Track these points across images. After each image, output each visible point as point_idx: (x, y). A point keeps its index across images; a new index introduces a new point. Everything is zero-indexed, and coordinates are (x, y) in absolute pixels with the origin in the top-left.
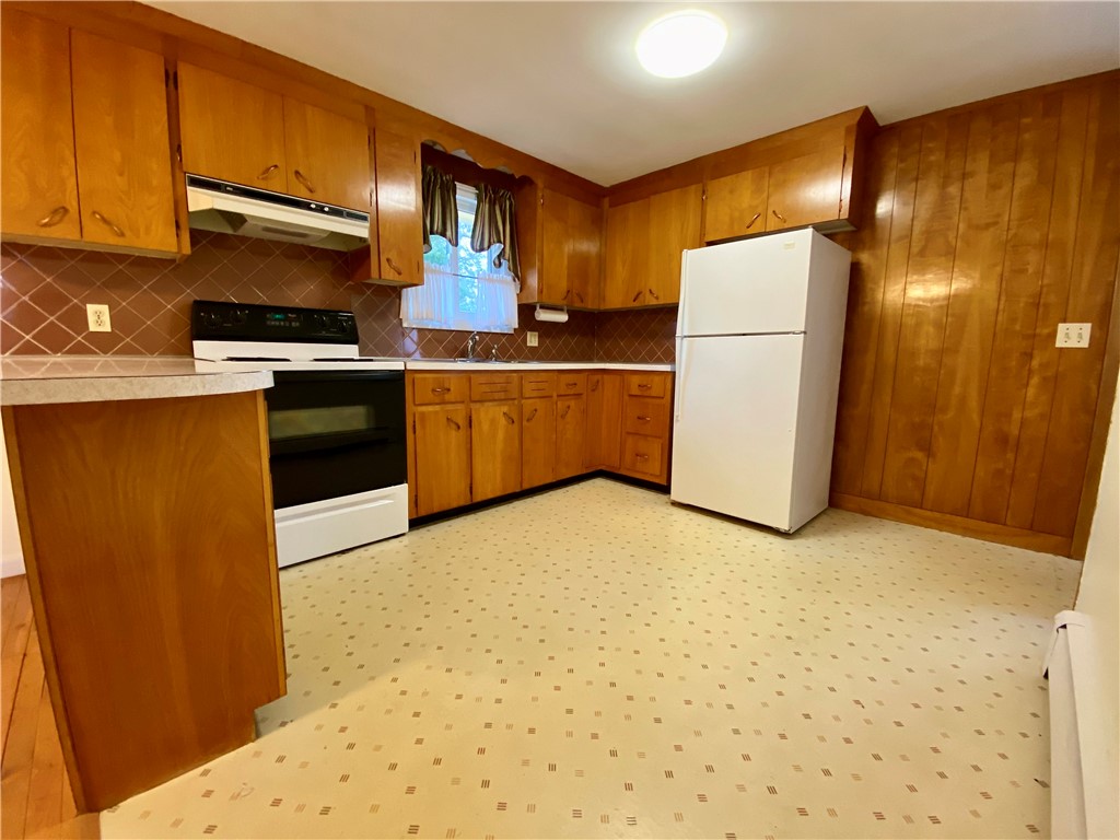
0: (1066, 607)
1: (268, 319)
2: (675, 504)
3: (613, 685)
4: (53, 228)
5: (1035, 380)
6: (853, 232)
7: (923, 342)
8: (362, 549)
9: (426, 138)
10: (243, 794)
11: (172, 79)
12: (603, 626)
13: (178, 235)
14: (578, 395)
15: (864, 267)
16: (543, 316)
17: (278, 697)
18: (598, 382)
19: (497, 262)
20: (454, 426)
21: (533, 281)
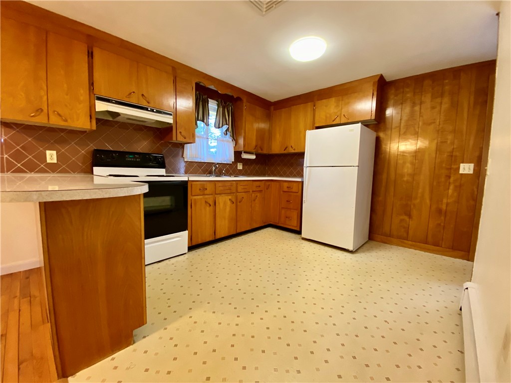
0: (468, 281)
1: (127, 158)
2: (303, 239)
3: (285, 317)
4: (36, 117)
5: (452, 187)
6: (376, 124)
7: (406, 170)
8: (167, 260)
9: (197, 81)
10: (131, 367)
11: (91, 55)
12: (278, 292)
13: (91, 122)
14: (261, 191)
15: (381, 139)
16: (245, 156)
17: (143, 325)
18: (269, 185)
19: (225, 133)
20: (208, 205)
21: (241, 141)
